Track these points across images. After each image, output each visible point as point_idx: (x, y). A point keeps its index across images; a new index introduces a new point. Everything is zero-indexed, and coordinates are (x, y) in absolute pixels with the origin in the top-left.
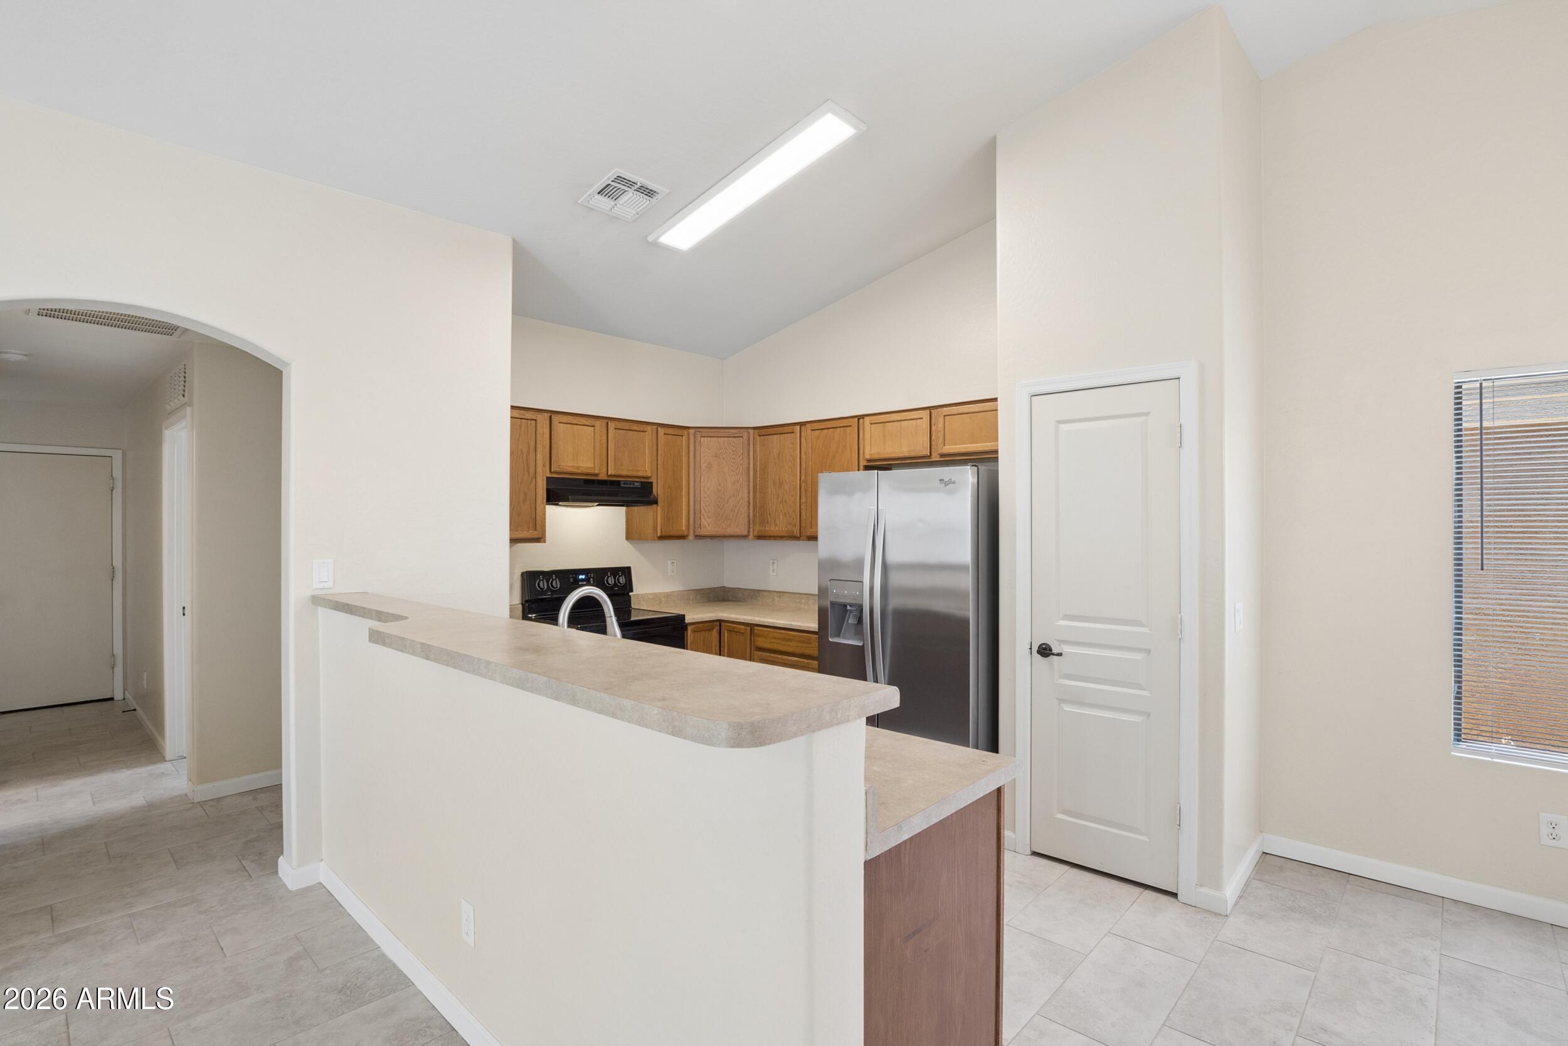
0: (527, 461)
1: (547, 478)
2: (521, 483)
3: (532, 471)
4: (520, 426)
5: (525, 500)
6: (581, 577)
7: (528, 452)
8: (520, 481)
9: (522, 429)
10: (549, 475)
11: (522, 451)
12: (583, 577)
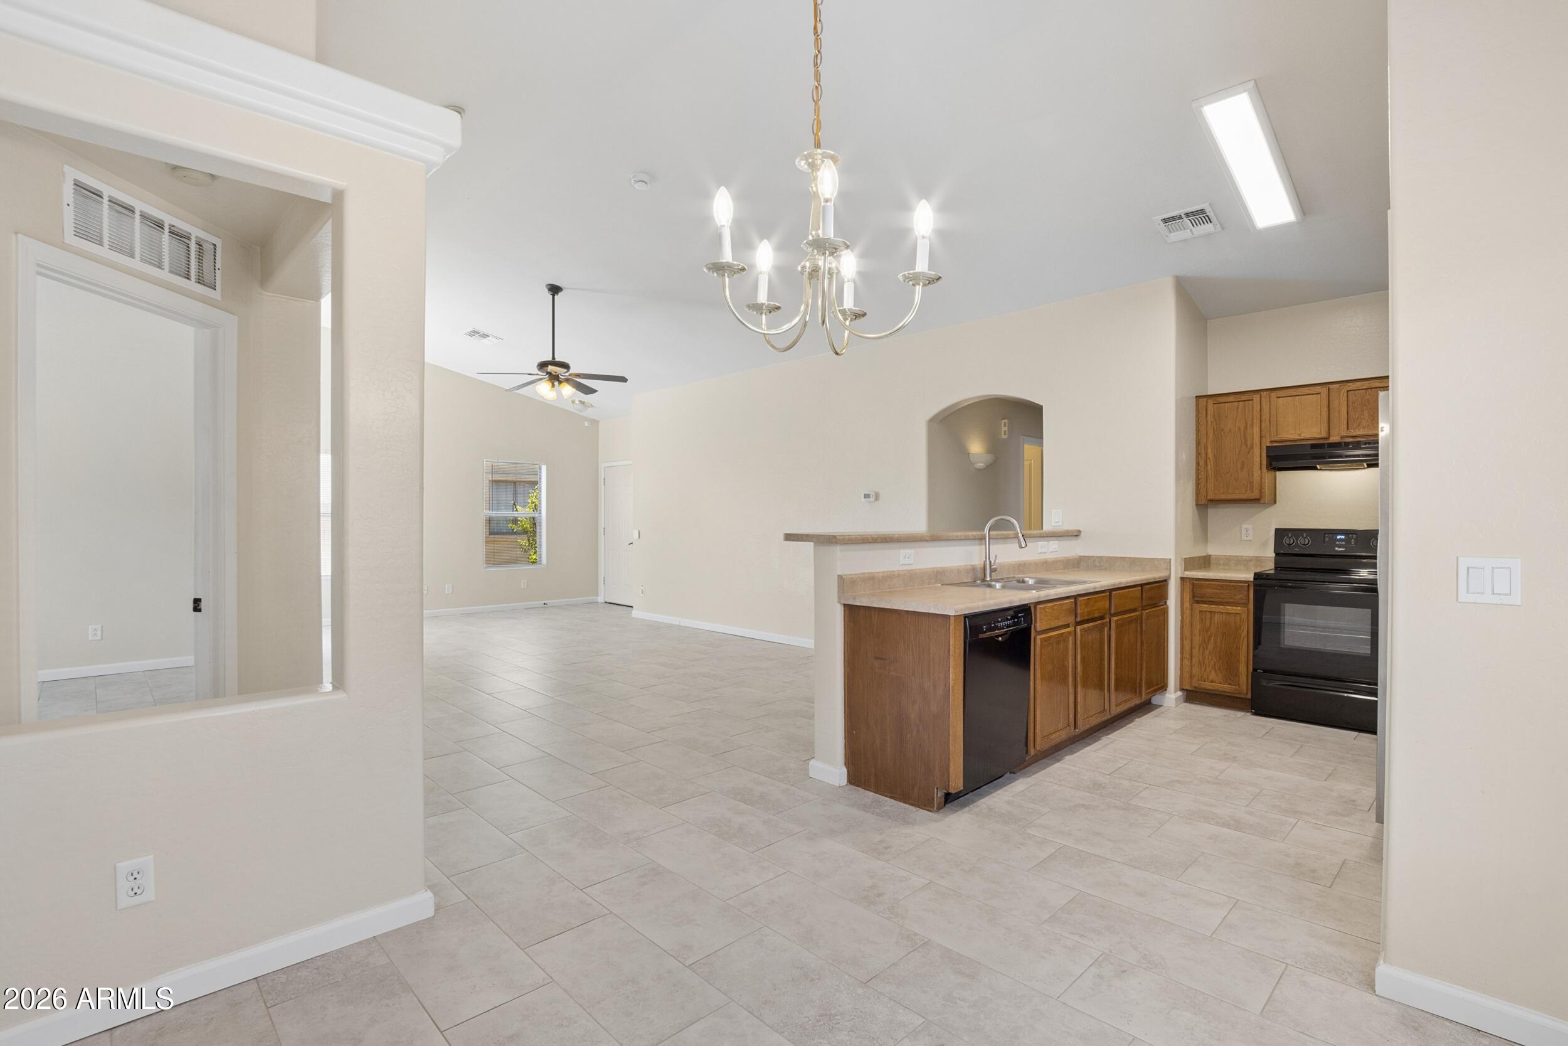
0: (1245, 436)
1: (1267, 447)
2: (1239, 454)
3: (1249, 443)
4: (1238, 408)
5: (1242, 468)
6: (1339, 537)
7: (1246, 428)
8: (1237, 453)
9: (1240, 410)
10: (1269, 445)
11: (1239, 429)
12: (1343, 537)
